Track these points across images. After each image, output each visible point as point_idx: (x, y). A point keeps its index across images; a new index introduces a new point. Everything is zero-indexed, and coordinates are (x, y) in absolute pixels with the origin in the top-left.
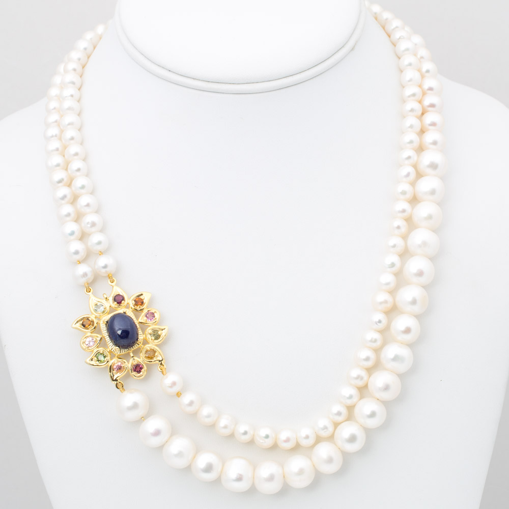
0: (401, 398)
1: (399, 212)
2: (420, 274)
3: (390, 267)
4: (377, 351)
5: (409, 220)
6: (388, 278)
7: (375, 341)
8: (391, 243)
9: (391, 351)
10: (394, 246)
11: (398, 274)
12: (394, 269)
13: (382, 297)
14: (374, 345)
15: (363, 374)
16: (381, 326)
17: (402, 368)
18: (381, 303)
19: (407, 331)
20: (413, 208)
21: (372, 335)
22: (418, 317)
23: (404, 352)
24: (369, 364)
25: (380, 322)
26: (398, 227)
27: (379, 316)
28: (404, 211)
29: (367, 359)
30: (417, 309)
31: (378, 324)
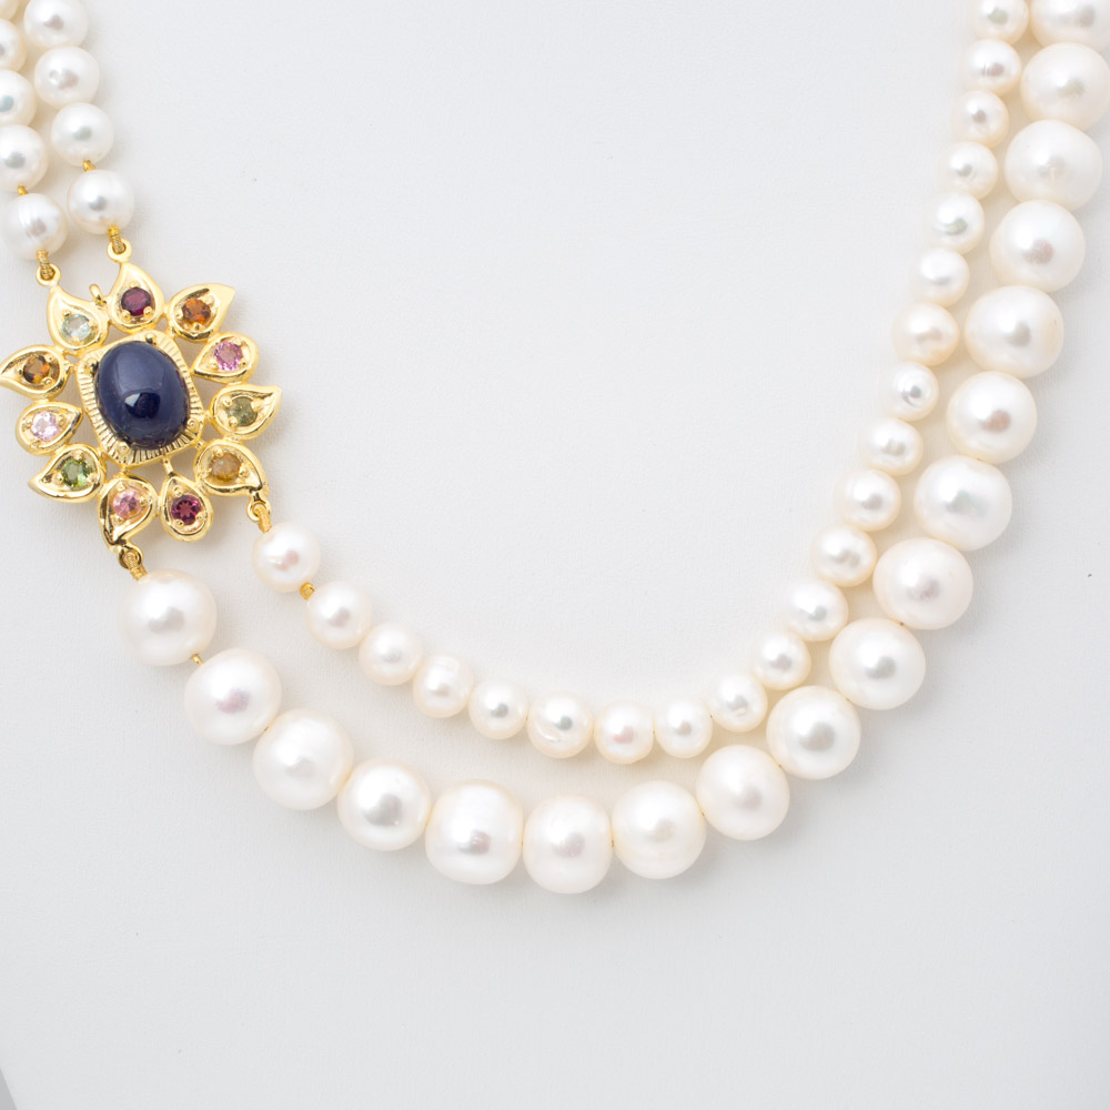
0: (969, 623)
1: (984, 72)
2: (1043, 254)
3: (949, 234)
4: (905, 480)
5: (1012, 98)
6: (944, 264)
7: (900, 451)
8: (958, 163)
9: (948, 482)
10: (966, 172)
11: (974, 255)
12: (963, 240)
13: (924, 320)
14: (896, 463)
15: (861, 546)
16: (921, 407)
17: (978, 533)
18: (922, 339)
19: (999, 422)
20: (1024, 62)
21: (890, 432)
22: (1032, 383)
23: (989, 486)
24: (881, 518)
25: (916, 393)
26: (980, 117)
27: (913, 377)
28: (997, 71)
29: (874, 503)
30: (1029, 360)
31: (911, 399)
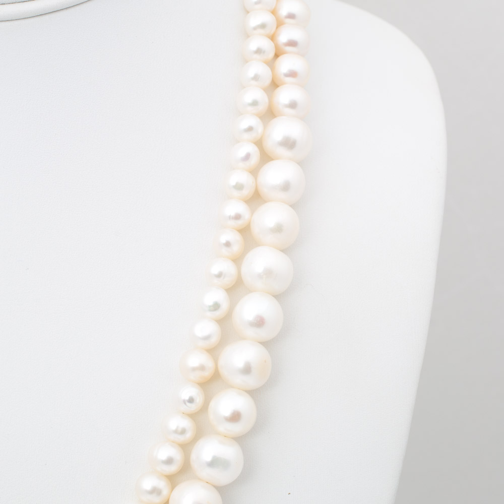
1: (230, 218)
2: (260, 322)
3: (210, 310)
4: (186, 448)
5: (245, 231)
6: (206, 328)
7: (183, 432)
8: (215, 270)
9: (208, 450)
10: (219, 275)
11: (225, 321)
12: (219, 314)
13: (197, 359)
14: (182, 439)
15: (162, 484)
16: (193, 408)
17: (224, 477)
18: (194, 369)
19: (235, 417)
20: (253, 212)
21: (178, 422)
22: (253, 393)
23: (230, 452)
24: (173, 469)
25: (191, 400)
26: (228, 244)
27: (190, 391)
28: (238, 217)
29: (169, 461)
30: (251, 382)
31: (188, 404)
